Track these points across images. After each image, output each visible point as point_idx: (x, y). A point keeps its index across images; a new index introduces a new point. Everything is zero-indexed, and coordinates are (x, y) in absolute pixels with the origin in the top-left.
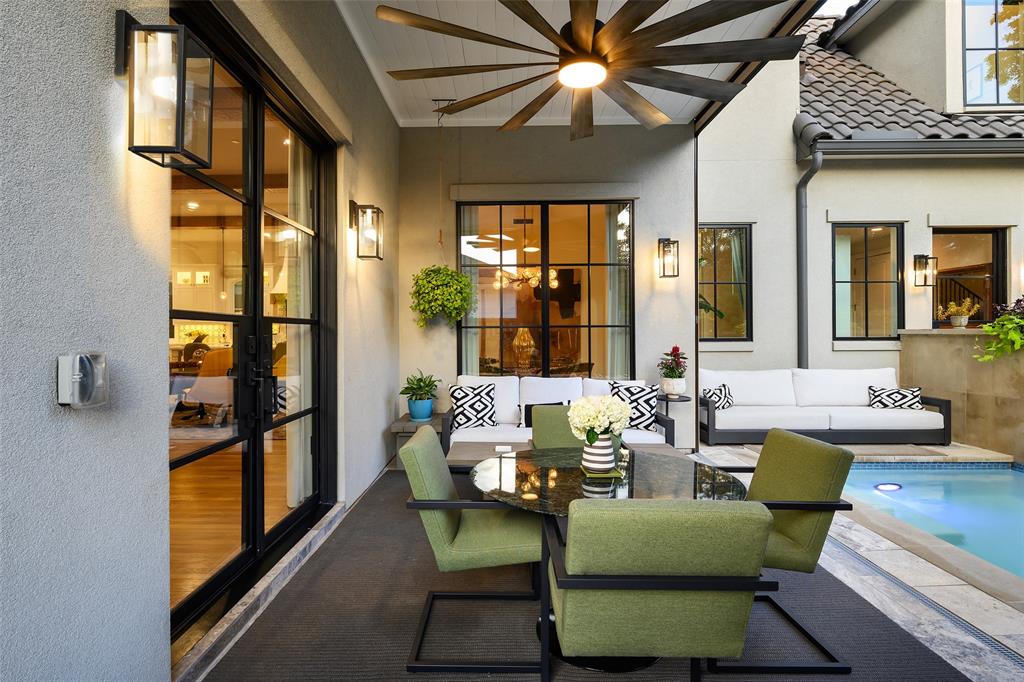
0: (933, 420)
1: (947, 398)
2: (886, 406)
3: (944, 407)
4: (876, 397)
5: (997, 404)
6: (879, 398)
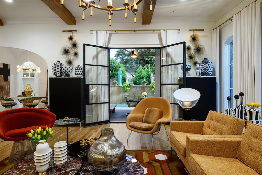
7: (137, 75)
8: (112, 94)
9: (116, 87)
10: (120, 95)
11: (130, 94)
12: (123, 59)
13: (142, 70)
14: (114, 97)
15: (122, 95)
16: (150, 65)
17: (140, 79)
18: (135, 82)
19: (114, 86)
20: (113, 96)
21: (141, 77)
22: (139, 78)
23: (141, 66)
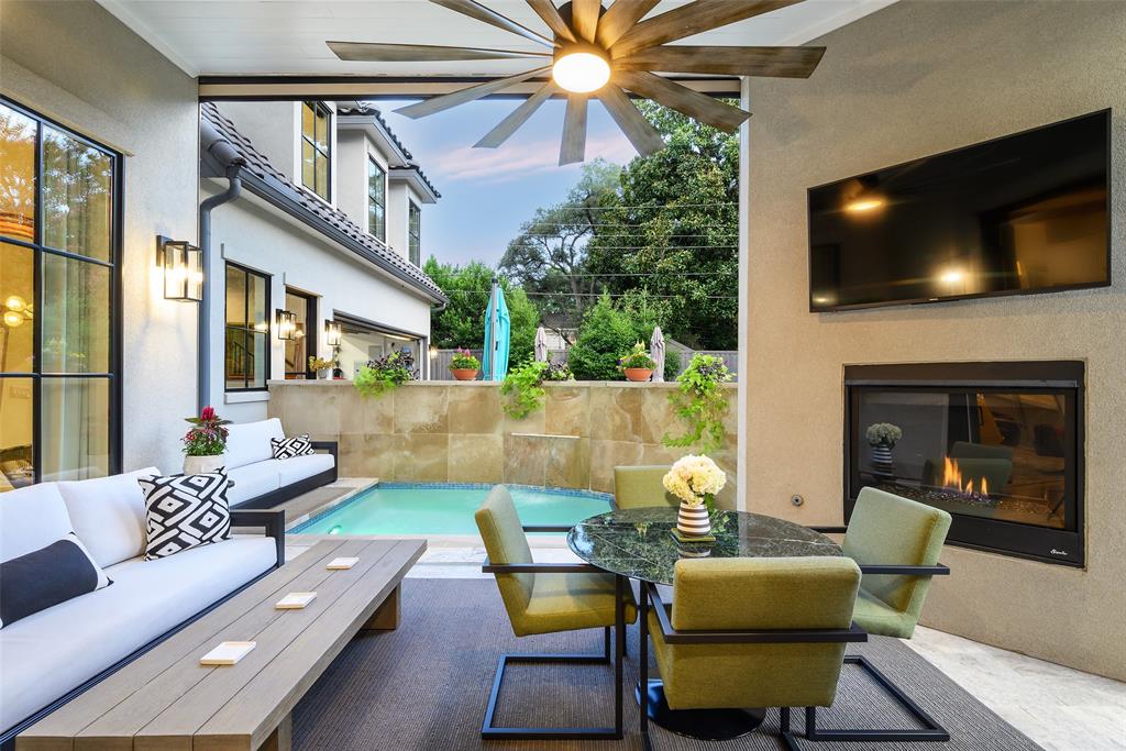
0: (324, 461)
1: (333, 441)
2: (290, 455)
3: (331, 447)
4: (281, 448)
5: (366, 440)
6: (284, 449)
7: (591, 333)
8: (447, 432)
9: (469, 390)
10: (489, 435)
11: (550, 427)
12: (530, 280)
13: (613, 313)
14: (454, 447)
15: (507, 437)
16: (645, 293)
17: (602, 351)
18: (580, 364)
19: (459, 383)
20: (454, 439)
21: (606, 342)
22: (594, 348)
23: (606, 297)
